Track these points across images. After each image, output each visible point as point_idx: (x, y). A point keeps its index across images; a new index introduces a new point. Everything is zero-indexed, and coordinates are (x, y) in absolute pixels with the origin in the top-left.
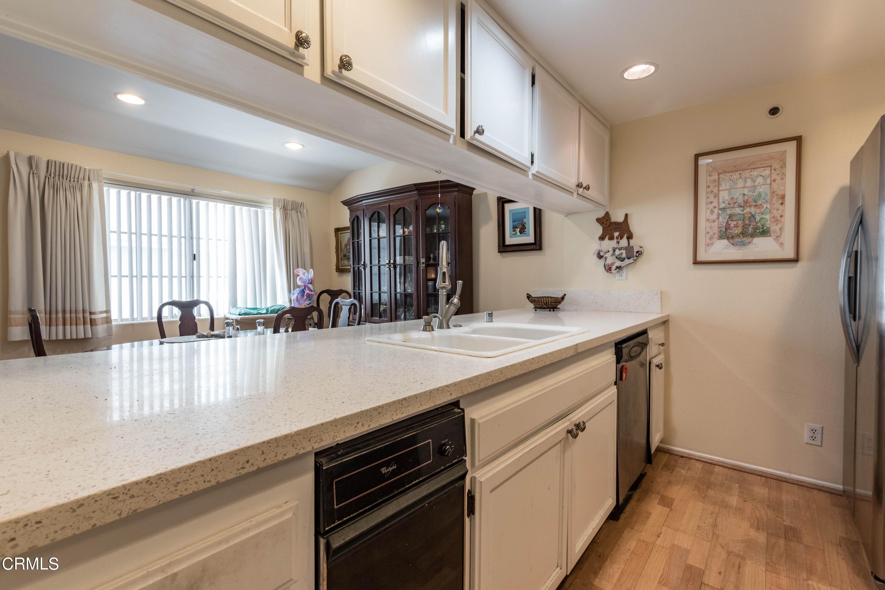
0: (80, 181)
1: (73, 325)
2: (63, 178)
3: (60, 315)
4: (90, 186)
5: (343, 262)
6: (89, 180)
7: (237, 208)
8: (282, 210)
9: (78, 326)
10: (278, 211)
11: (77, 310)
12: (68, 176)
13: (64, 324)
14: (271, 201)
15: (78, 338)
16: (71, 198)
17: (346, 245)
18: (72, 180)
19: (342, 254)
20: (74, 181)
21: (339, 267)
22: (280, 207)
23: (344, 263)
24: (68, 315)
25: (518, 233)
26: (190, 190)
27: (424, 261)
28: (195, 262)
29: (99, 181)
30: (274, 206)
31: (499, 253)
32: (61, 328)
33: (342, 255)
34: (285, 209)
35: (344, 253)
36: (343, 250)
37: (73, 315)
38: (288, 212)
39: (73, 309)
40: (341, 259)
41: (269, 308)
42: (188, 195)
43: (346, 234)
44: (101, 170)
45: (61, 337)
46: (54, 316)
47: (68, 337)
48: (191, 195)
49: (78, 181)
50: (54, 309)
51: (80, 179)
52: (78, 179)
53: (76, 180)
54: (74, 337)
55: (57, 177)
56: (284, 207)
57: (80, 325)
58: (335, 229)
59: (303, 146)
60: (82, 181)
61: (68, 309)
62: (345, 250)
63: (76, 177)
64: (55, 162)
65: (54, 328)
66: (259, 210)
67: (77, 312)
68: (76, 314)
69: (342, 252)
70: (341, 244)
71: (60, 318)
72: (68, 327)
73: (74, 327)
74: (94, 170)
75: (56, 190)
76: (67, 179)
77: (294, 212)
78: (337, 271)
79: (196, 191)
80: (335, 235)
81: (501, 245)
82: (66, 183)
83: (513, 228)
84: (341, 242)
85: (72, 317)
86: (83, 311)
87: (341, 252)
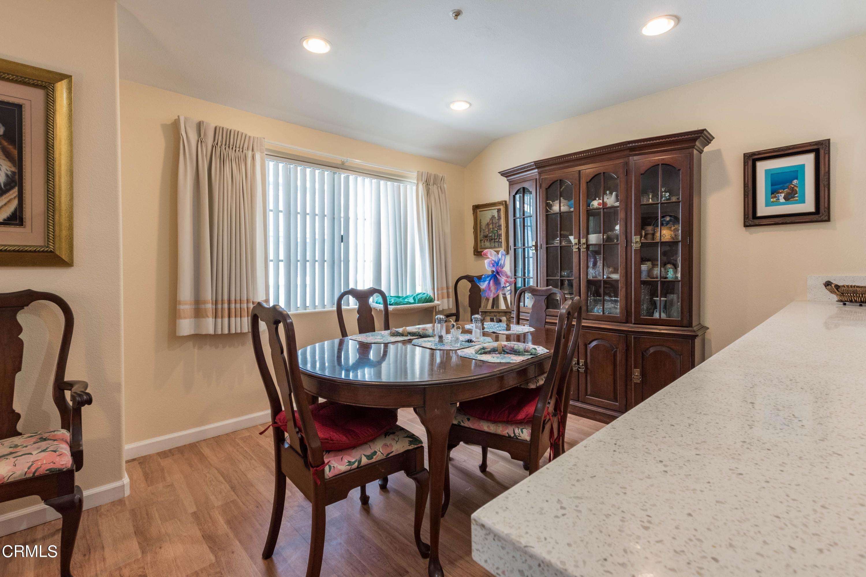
0: (244, 151)
1: (238, 317)
2: (229, 147)
3: (226, 306)
4: (253, 157)
5: (483, 244)
6: (253, 150)
7: (382, 182)
8: (424, 185)
9: (242, 318)
10: (421, 186)
11: (241, 299)
12: (233, 145)
13: (229, 317)
14: (415, 174)
15: (242, 332)
16: (237, 169)
17: (488, 224)
18: (237, 149)
19: (482, 234)
20: (239, 151)
21: (477, 249)
22: (423, 181)
23: (485, 245)
24: (233, 306)
25: (782, 200)
26: (340, 163)
27: (638, 240)
28: (342, 243)
29: (262, 152)
30: (418, 180)
31: (745, 228)
32: (226, 320)
33: (482, 236)
34: (427, 184)
35: (485, 234)
36: (484, 230)
37: (238, 306)
38: (430, 187)
39: (238, 298)
40: (481, 240)
41: (416, 297)
42: (338, 168)
43: (488, 211)
44: (264, 138)
45: (226, 331)
46: (220, 306)
47: (233, 331)
48: (341, 169)
49: (242, 151)
50: (220, 298)
51: (244, 149)
52: (243, 148)
53: (241, 150)
54: (239, 331)
55: (223, 146)
56: (426, 182)
57: (245, 317)
58: (473, 206)
59: (470, 104)
60: (246, 151)
61: (233, 298)
62: (487, 230)
63: (241, 147)
64: (223, 128)
65: (219, 320)
66: (401, 185)
67: (242, 302)
68: (240, 304)
69: (482, 231)
70: (480, 223)
71: (225, 309)
72: (233, 319)
73: (238, 319)
74: (257, 138)
75: (223, 162)
76: (232, 149)
77: (435, 186)
78: (474, 255)
79: (346, 164)
80: (473, 214)
81: (751, 216)
82: (232, 154)
83: (772, 193)
84: (480, 220)
85: (236, 307)
86: (247, 300)
87: (480, 232)
